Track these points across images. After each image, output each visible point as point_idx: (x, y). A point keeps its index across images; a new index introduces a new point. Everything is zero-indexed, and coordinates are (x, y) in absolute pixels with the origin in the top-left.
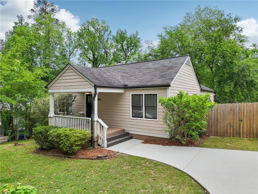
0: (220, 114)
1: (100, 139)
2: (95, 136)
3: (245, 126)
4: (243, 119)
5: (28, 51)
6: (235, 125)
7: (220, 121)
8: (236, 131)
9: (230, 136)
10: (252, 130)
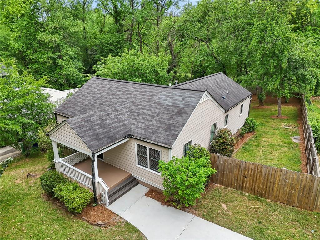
0: (227, 167)
1: (103, 196)
2: (98, 194)
3: (248, 183)
4: (247, 176)
5: (28, 13)
6: (239, 179)
7: (226, 173)
8: (240, 185)
9: (234, 188)
10: (253, 188)
